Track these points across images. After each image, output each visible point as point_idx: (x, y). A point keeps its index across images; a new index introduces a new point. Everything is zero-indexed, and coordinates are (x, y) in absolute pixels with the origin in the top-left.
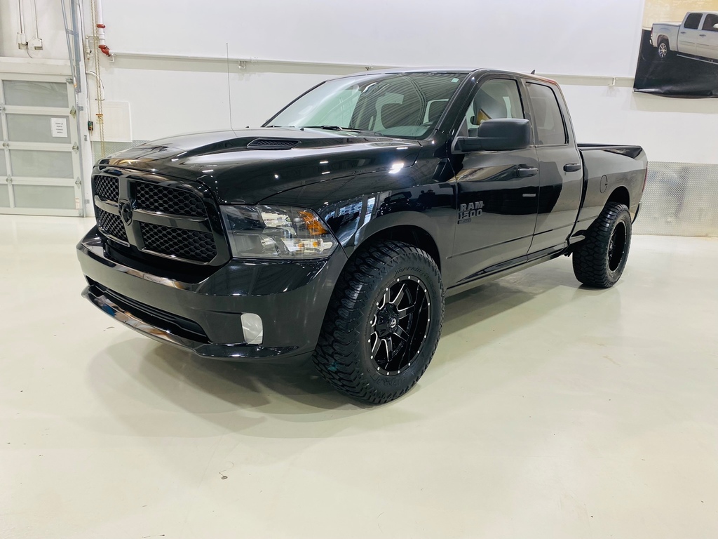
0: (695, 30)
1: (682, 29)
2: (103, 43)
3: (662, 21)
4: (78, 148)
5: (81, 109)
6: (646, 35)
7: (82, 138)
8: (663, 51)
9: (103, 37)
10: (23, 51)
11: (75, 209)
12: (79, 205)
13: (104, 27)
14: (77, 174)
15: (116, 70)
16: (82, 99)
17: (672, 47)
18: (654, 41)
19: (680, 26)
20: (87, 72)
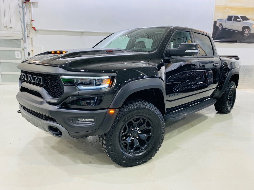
0: (231, 21)
1: (227, 21)
3: (220, 18)
5: (26, 48)
6: (215, 23)
9: (33, 24)
10: (6, 29)
13: (34, 21)
15: (38, 35)
16: (26, 45)
17: (224, 27)
18: (218, 25)
20: (28, 36)
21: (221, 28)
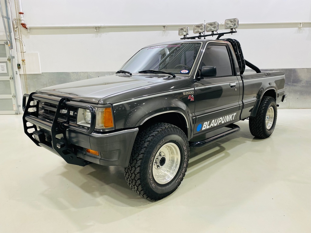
2: (23, 22)
4: (13, 78)
5: (14, 57)
7: (15, 73)
9: (23, 19)
11: (13, 110)
12: (15, 108)
13: (23, 13)
14: (13, 92)
15: (31, 36)
16: (14, 52)
20: (16, 38)
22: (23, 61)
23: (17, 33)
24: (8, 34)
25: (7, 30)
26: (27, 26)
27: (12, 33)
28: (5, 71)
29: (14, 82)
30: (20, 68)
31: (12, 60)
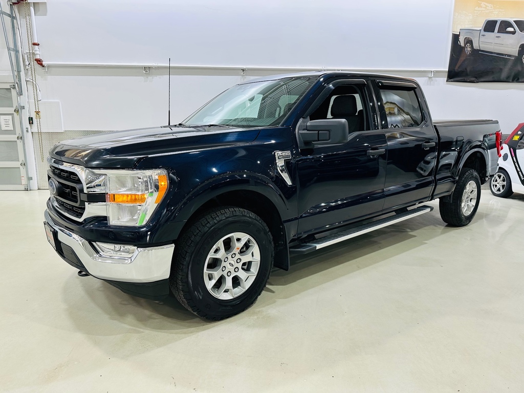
0: (492, 33)
1: (483, 33)
2: (38, 57)
3: (467, 27)
4: (21, 138)
5: (23, 108)
6: (456, 38)
7: (25, 130)
8: (468, 49)
9: (38, 52)
11: (21, 184)
12: (24, 181)
13: (39, 45)
14: (21, 158)
15: (49, 77)
16: (23, 100)
17: (476, 46)
18: (462, 42)
19: (480, 30)
20: (27, 79)
21: (469, 49)
22: (38, 113)
23: (30, 72)
24: (16, 73)
25: (15, 68)
26: (44, 63)
27: (22, 73)
28: (11, 128)
29: (24, 144)
30: (32, 123)
31: (21, 112)
